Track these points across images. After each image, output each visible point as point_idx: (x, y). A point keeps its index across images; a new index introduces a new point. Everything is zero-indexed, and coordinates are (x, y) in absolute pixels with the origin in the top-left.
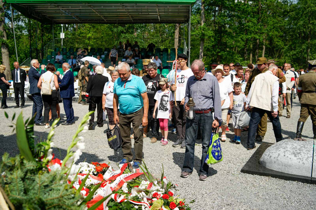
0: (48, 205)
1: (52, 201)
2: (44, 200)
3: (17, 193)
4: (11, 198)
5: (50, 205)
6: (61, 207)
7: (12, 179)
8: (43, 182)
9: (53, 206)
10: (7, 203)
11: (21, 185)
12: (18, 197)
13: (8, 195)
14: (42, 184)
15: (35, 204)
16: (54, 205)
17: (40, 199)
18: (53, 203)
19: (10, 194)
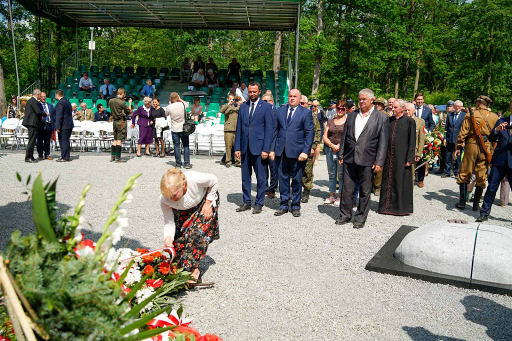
0: (77, 302)
1: (82, 297)
2: (71, 295)
3: (34, 286)
4: (25, 292)
5: (79, 302)
6: (95, 306)
7: (27, 266)
8: (70, 270)
9: (83, 303)
10: (19, 299)
11: (39, 275)
12: (35, 291)
13: (21, 288)
14: (68, 273)
16: (86, 302)
17: (66, 294)
18: (83, 300)
19: (24, 287)
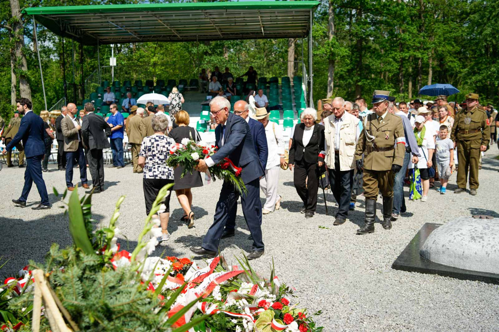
0: (116, 313)
1: (121, 308)
2: (111, 306)
3: (74, 298)
4: (65, 305)
5: (119, 312)
6: (134, 316)
7: (67, 279)
8: (108, 281)
9: (122, 314)
10: (60, 311)
11: (78, 287)
12: (76, 303)
13: (61, 300)
14: (107, 284)
15: (99, 312)
16: (125, 312)
17: (106, 305)
18: (122, 310)
19: (65, 299)
